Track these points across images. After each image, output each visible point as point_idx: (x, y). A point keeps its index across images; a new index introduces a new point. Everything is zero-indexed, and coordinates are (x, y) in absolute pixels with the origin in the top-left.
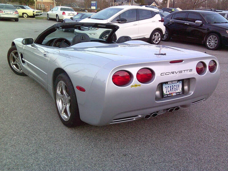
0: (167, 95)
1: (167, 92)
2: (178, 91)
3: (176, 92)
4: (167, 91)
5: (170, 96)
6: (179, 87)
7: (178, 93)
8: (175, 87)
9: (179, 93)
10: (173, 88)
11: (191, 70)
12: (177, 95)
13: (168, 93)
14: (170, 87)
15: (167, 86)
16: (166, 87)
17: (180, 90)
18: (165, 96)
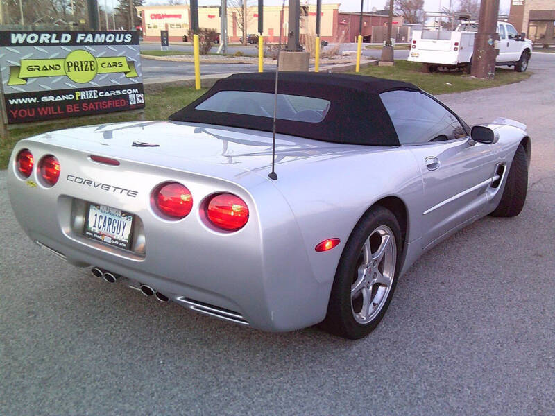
0: (94, 233)
1: (95, 226)
2: (120, 237)
3: (115, 237)
4: (97, 225)
5: (97, 239)
6: (124, 227)
7: (117, 243)
8: (115, 225)
9: (120, 241)
10: (109, 225)
11: (132, 193)
12: (112, 243)
13: (97, 230)
14: (104, 218)
15: (99, 213)
16: (96, 215)
17: (124, 236)
18: (87, 233)
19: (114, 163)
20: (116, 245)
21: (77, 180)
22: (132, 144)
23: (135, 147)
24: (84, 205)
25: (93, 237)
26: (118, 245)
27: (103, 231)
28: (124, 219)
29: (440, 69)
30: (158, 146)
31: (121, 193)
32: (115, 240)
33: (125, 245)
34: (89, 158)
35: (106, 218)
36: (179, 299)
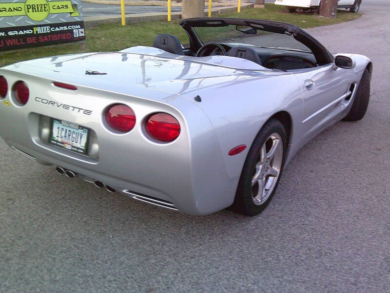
0: (57, 141)
1: (58, 137)
2: (78, 145)
3: (74, 145)
5: (60, 146)
6: (81, 137)
7: (76, 149)
8: (74, 136)
9: (78, 148)
10: (69, 135)
11: (88, 112)
12: (72, 150)
13: (60, 140)
14: (65, 130)
15: (61, 126)
16: (59, 128)
17: (82, 144)
18: (52, 142)
19: (72, 88)
20: (75, 151)
21: (44, 101)
22: (85, 72)
23: (88, 75)
24: (49, 120)
25: (57, 145)
26: (77, 151)
27: (64, 140)
28: (80, 131)
29: (297, 10)
30: (106, 74)
31: (79, 112)
32: (75, 147)
33: (82, 151)
34: (53, 84)
35: (66, 130)
36: (124, 191)
